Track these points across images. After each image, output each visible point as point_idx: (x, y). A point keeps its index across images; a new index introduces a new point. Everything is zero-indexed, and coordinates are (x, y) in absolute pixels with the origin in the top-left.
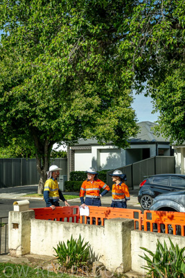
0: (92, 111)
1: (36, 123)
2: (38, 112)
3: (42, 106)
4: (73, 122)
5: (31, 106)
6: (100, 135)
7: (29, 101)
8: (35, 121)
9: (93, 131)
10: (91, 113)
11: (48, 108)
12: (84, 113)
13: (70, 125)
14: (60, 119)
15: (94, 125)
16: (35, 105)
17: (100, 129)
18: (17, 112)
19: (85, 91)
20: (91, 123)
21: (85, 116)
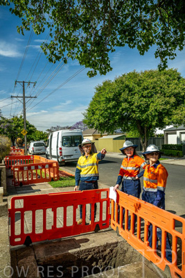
0: (168, 105)
1: (134, 115)
2: (135, 109)
3: (136, 104)
4: (157, 114)
5: (130, 105)
6: (175, 121)
7: (129, 102)
8: (133, 114)
9: (170, 119)
10: (168, 107)
11: (140, 105)
12: (163, 107)
13: (155, 116)
14: (149, 112)
15: (171, 115)
16: (133, 104)
17: (174, 117)
18: (123, 110)
19: (165, 94)
20: (169, 114)
21: (163, 109)
